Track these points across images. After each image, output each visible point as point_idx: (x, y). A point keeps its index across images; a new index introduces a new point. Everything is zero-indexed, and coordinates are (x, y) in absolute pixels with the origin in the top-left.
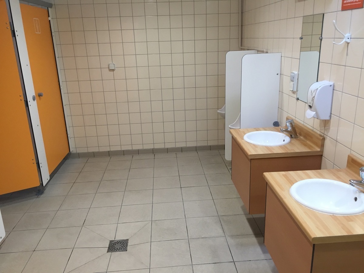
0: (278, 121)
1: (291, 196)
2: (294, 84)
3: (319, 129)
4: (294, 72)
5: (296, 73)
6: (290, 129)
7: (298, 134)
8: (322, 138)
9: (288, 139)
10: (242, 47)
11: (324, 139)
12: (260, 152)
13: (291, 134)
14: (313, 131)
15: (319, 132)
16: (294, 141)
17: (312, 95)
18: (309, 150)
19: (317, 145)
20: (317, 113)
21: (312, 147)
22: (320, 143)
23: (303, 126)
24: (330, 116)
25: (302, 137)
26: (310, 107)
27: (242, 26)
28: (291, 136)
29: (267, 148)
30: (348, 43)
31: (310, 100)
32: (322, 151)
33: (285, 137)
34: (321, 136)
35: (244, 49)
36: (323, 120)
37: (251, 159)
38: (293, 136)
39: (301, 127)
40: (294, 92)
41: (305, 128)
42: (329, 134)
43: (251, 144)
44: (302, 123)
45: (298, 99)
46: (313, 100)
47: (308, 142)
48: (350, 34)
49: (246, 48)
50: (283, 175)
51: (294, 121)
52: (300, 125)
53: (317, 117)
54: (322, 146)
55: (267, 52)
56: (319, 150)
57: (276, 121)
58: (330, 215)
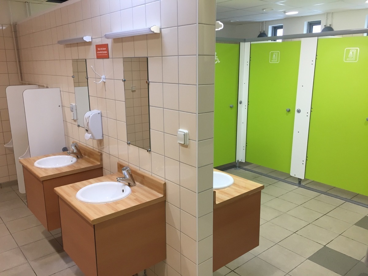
0: (66, 147)
1: (77, 199)
2: (73, 114)
3: (97, 148)
4: (72, 104)
5: (74, 104)
6: (75, 151)
7: (83, 155)
8: (100, 154)
9: (74, 159)
10: (22, 82)
11: (101, 154)
12: (50, 173)
13: (77, 155)
14: (93, 150)
15: (97, 150)
16: (80, 160)
17: (86, 121)
18: (92, 165)
19: (97, 160)
20: (92, 135)
21: (94, 162)
22: (99, 158)
23: (86, 147)
24: (103, 136)
25: (86, 157)
26: (87, 130)
27: (19, 62)
28: (77, 156)
29: (57, 169)
30: (105, 82)
31: (86, 126)
32: (102, 164)
33: (72, 158)
34: (99, 152)
35: (25, 83)
36: (99, 140)
37: (43, 181)
38: (79, 156)
39: (84, 148)
40: (75, 121)
41: (87, 148)
42: (104, 150)
43: (42, 168)
44: (85, 145)
45: (79, 126)
46: (88, 125)
47: (91, 159)
48: (105, 76)
49: (27, 83)
50: (71, 186)
51: (78, 144)
52: (84, 147)
53: (93, 138)
54: (101, 160)
55: (47, 87)
56: (99, 163)
57: (65, 147)
58: (105, 204)
